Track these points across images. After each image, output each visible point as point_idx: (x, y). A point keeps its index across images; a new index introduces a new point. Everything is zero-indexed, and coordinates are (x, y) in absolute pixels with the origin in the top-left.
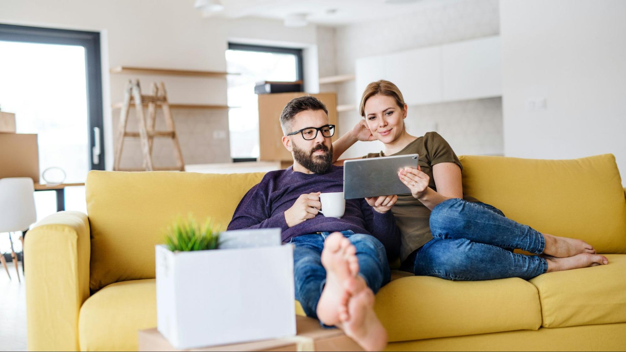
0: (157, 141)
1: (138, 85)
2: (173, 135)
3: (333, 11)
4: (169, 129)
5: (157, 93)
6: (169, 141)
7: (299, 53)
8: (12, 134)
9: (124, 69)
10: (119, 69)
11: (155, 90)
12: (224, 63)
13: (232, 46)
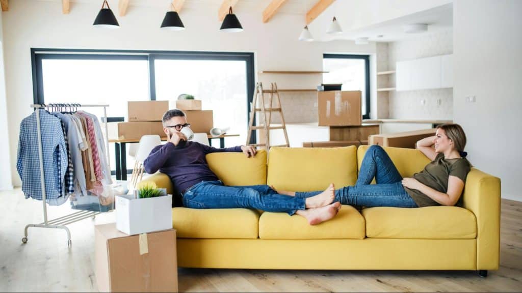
0: (273, 113)
1: (261, 85)
2: (280, 110)
3: (382, 36)
4: (278, 107)
5: (273, 88)
6: (278, 113)
7: (366, 58)
8: (199, 111)
9: (264, 72)
10: (262, 72)
11: (272, 86)
12: (321, 66)
13: (326, 56)
